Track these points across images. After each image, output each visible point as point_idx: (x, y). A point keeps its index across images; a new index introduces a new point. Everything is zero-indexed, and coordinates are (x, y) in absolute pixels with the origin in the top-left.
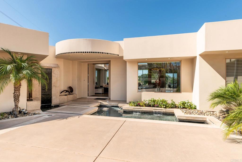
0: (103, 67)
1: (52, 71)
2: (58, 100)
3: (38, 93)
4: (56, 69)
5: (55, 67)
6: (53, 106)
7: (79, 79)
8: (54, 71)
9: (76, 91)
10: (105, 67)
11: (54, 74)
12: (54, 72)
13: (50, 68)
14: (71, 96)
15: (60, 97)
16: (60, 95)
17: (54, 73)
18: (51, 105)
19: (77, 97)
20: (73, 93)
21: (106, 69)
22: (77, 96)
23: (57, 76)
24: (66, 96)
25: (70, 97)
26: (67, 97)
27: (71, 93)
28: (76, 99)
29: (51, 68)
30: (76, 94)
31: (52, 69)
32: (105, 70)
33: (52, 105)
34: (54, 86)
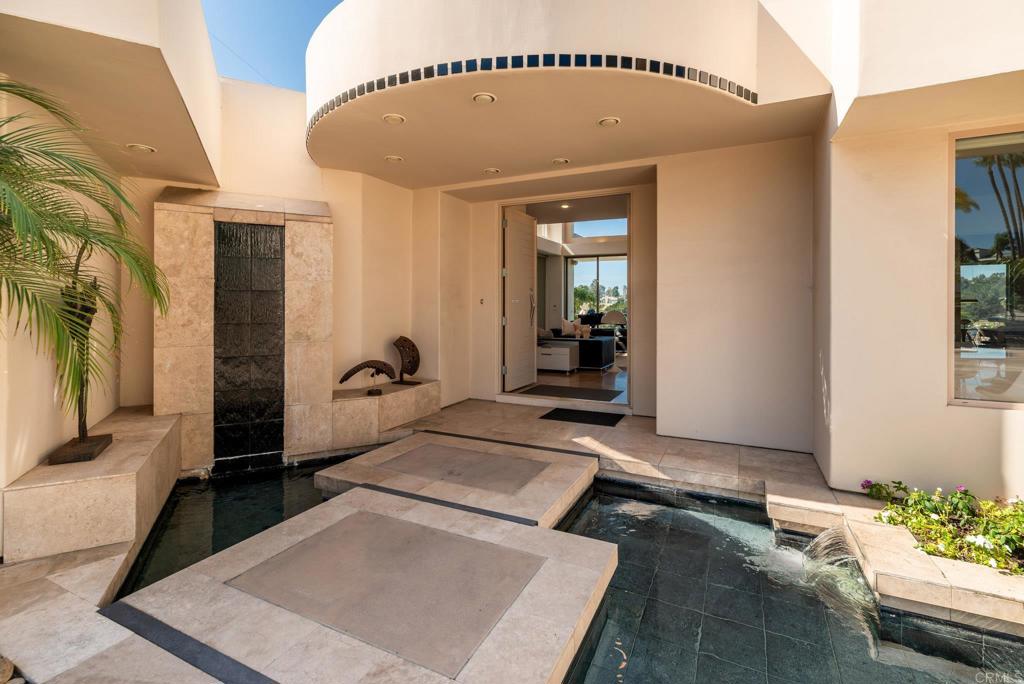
0: (556, 243)
1: (288, 241)
2: (323, 427)
3: (191, 381)
4: (314, 228)
5: (303, 218)
6: (291, 467)
7: (454, 294)
8: (297, 240)
9: (436, 364)
10: (565, 246)
11: (297, 261)
12: (298, 249)
13: (273, 222)
14: (407, 395)
15: (340, 403)
16: (337, 395)
17: (299, 255)
18: (279, 458)
19: (438, 399)
20: (419, 375)
21: (573, 254)
22: (439, 392)
23: (314, 275)
24: (375, 401)
25: (402, 403)
26: (381, 406)
27: (406, 377)
28: (436, 409)
29: (281, 223)
30: (436, 380)
31: (283, 227)
32: (567, 258)
33: (285, 460)
34: (298, 335)
